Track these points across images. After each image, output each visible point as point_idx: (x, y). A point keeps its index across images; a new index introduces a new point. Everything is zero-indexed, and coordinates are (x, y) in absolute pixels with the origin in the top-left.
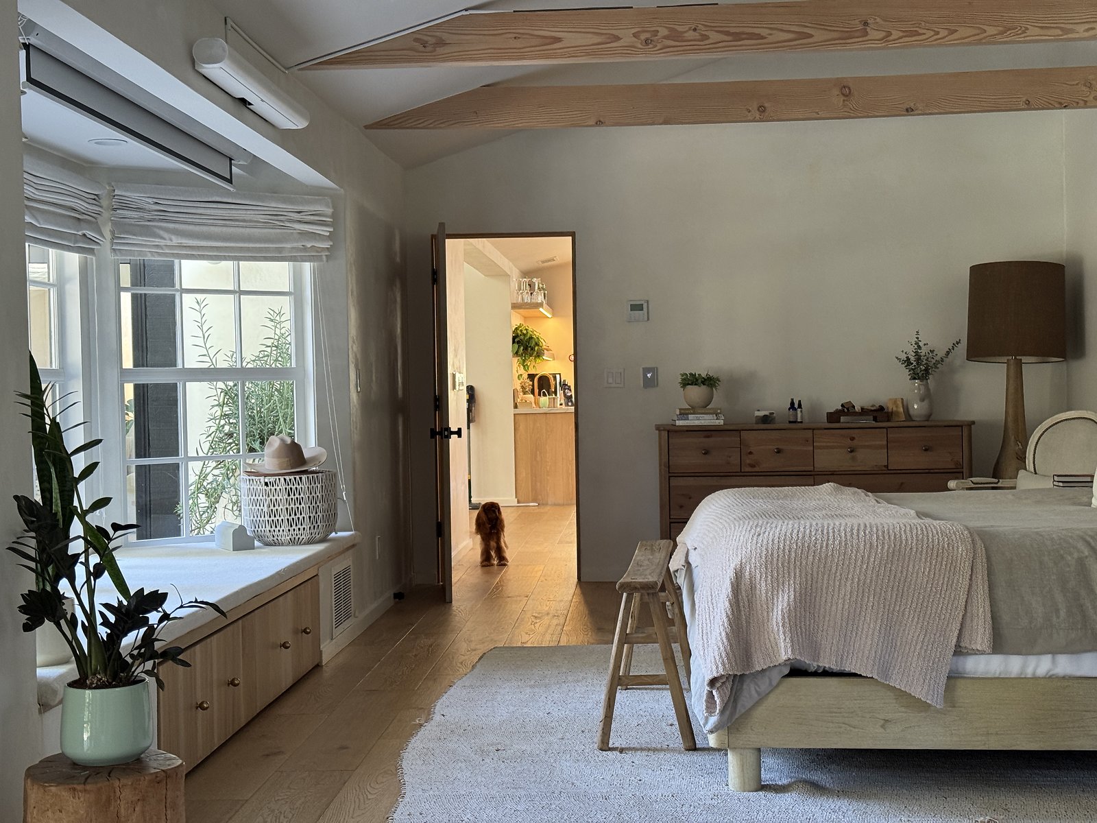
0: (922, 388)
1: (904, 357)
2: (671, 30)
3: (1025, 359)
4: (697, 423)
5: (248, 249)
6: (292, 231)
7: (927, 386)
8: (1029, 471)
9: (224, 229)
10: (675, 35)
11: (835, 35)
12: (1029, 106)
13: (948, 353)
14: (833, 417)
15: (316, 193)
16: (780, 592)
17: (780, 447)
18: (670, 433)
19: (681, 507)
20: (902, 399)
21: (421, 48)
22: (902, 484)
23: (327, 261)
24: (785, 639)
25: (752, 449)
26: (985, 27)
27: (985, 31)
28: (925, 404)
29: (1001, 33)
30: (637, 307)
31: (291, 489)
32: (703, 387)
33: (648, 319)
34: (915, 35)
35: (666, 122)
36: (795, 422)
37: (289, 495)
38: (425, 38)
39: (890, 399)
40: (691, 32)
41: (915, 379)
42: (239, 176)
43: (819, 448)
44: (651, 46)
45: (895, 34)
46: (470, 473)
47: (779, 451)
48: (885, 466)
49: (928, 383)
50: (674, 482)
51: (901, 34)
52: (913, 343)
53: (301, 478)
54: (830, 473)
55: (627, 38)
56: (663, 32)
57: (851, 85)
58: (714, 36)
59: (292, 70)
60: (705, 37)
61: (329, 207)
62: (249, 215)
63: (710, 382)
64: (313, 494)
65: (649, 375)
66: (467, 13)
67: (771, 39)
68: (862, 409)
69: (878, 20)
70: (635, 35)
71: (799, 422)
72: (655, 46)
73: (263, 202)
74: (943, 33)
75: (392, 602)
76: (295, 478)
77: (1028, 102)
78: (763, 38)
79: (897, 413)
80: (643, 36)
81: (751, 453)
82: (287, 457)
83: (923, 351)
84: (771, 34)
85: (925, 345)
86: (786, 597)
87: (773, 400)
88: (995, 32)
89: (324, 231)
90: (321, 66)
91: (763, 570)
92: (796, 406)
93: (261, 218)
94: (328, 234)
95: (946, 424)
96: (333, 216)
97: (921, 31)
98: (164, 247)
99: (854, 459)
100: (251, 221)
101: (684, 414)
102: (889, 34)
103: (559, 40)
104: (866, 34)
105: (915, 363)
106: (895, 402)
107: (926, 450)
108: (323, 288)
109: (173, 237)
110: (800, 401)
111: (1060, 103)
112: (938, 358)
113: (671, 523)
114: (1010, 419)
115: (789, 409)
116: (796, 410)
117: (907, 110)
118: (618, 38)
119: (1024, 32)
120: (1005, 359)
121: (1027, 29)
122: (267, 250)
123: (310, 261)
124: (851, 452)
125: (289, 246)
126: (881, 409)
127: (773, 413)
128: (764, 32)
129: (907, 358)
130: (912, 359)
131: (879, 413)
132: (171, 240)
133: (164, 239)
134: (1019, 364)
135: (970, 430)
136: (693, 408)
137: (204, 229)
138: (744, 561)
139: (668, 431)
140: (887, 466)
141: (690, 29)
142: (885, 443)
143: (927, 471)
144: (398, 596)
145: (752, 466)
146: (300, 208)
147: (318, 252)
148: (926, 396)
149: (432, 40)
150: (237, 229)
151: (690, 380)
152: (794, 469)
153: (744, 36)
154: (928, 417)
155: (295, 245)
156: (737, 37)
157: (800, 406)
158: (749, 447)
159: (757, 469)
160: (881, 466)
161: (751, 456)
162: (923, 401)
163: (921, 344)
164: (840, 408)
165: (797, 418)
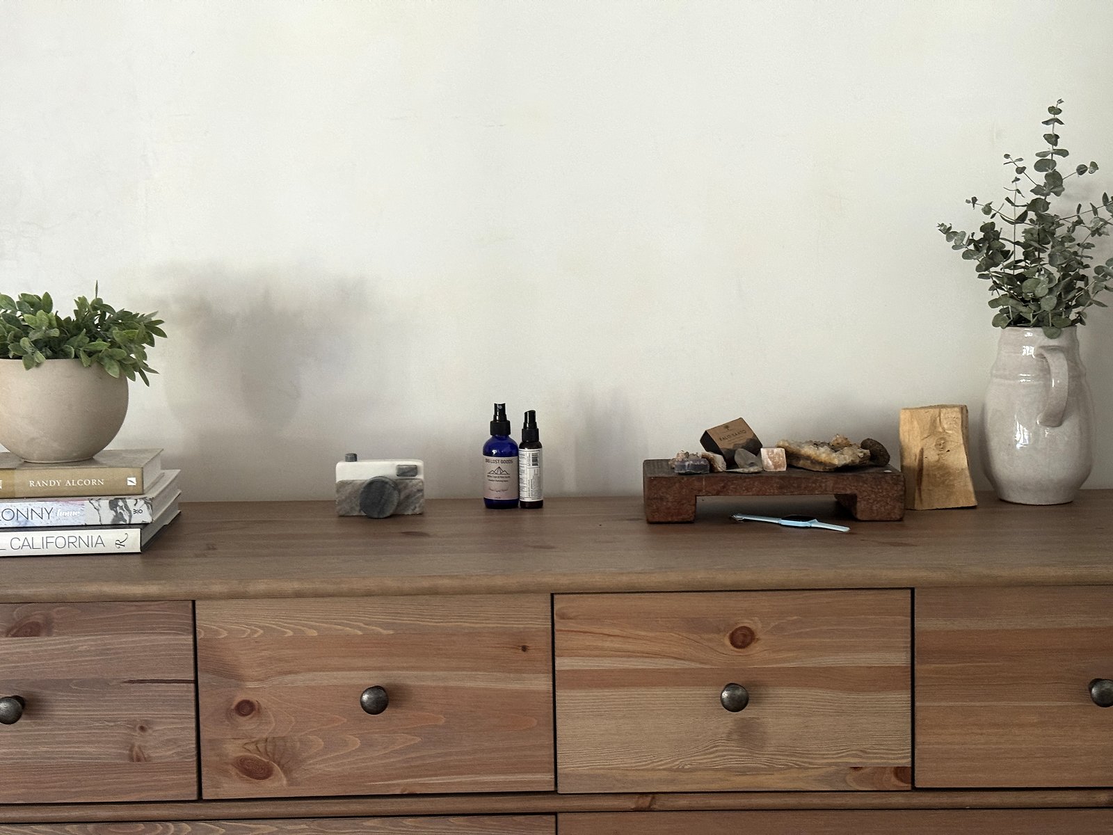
0: (1059, 366)
1: (971, 224)
14: (669, 491)
17: (392, 680)
20: (964, 406)
25: (251, 691)
28: (1065, 434)
32: (62, 368)
36: (512, 504)
41: (1019, 321)
43: (581, 680)
47: (383, 700)
48: (898, 771)
49: (1074, 341)
52: (1030, 162)
63: (97, 338)
68: (792, 457)
71: (526, 506)
79: (944, 474)
81: (246, 708)
85: (1081, 170)
92: (516, 435)
99: (748, 736)
105: (1019, 253)
106: (933, 420)
107: (1107, 701)
110: (531, 415)
115: (488, 450)
116: (511, 451)
124: (737, 705)
126: (874, 457)
127: (414, 470)
129: (988, 229)
130: (1012, 235)
142: (903, 659)
145: (253, 770)
157: (531, 437)
158: (240, 678)
159: (277, 785)
160: (881, 770)
161: (247, 724)
162: (1060, 424)
163: (1064, 167)
164: (700, 450)
165: (519, 489)
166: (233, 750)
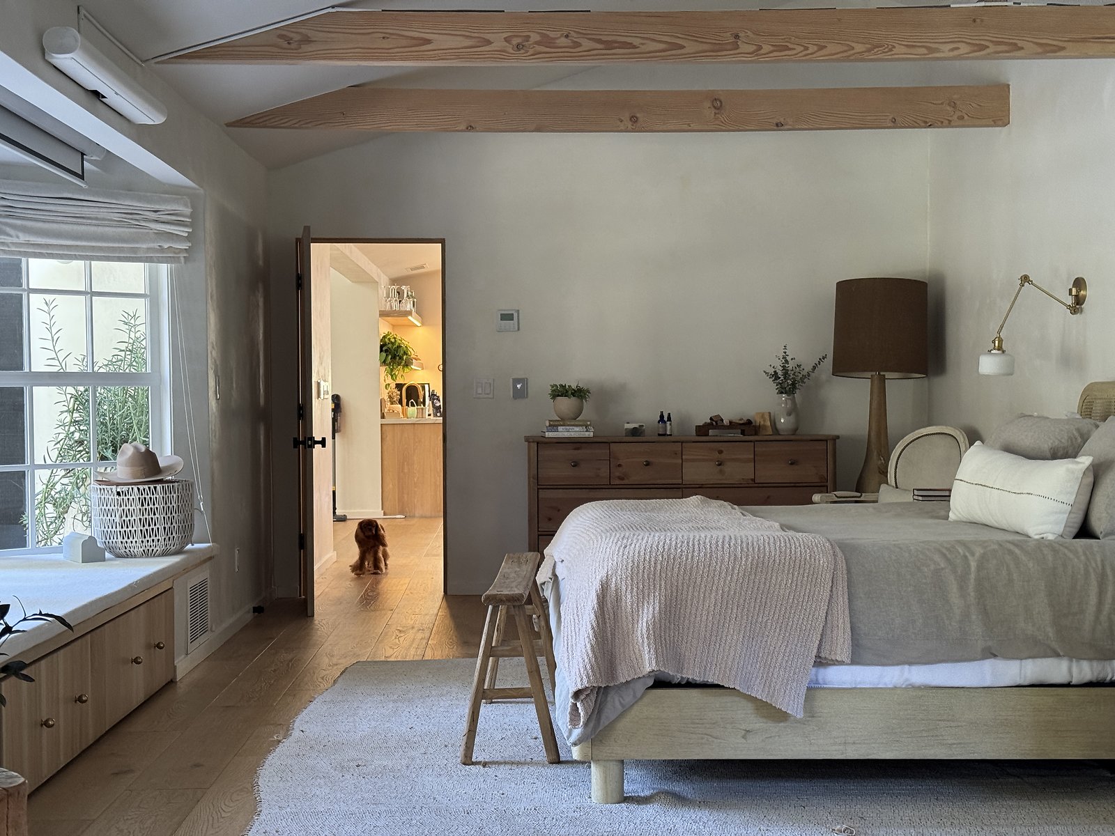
0: (789, 402)
1: (771, 371)
2: (543, 35)
3: (888, 375)
4: (566, 435)
5: (101, 249)
6: (147, 231)
7: (793, 400)
8: (890, 485)
9: (76, 227)
10: (547, 42)
11: (706, 47)
12: (895, 124)
13: (814, 368)
14: (702, 430)
15: (174, 192)
16: (646, 604)
17: (650, 460)
18: (539, 444)
19: (550, 519)
20: (770, 413)
21: (285, 44)
22: (768, 497)
23: (185, 263)
24: (650, 651)
25: (620, 462)
26: (853, 44)
27: (853, 48)
28: (792, 418)
29: (869, 50)
30: (507, 317)
31: (145, 498)
32: (573, 399)
33: (518, 329)
34: (786, 50)
35: (538, 130)
36: (664, 435)
37: (143, 505)
38: (292, 35)
39: (759, 413)
40: (563, 39)
41: (782, 393)
42: (91, 172)
43: (687, 460)
44: (522, 51)
45: (766, 48)
46: (334, 485)
47: (648, 464)
48: (752, 480)
49: (794, 397)
50: (543, 494)
51: (772, 48)
52: (781, 357)
53: (155, 488)
54: (697, 486)
55: (498, 43)
56: (535, 37)
57: (722, 98)
58: (587, 44)
59: (148, 63)
60: (578, 45)
61: (188, 207)
62: (103, 213)
63: (579, 393)
64: (169, 504)
65: (519, 386)
66: (334, 10)
67: (643, 48)
68: (730, 422)
69: (749, 33)
70: (507, 40)
71: (668, 435)
72: (527, 52)
73: (116, 199)
74: (812, 49)
75: (250, 616)
76: (149, 488)
77: (894, 121)
78: (635, 47)
79: (765, 427)
80: (515, 41)
81: (620, 466)
82: (142, 465)
83: (791, 366)
84: (643, 44)
86: (651, 609)
87: (642, 413)
88: (864, 49)
89: (183, 231)
90: (180, 60)
91: (629, 582)
92: (666, 419)
93: (116, 217)
94: (186, 235)
95: (809, 438)
96: (192, 216)
97: (791, 46)
98: (10, 245)
99: (721, 472)
100: (104, 219)
101: (553, 426)
102: (760, 48)
103: (428, 42)
104: (738, 47)
105: (782, 378)
106: (763, 415)
107: (791, 464)
108: (180, 289)
109: (20, 235)
110: (669, 414)
111: (926, 122)
112: (805, 373)
113: (539, 535)
114: (873, 434)
115: (659, 422)
116: (665, 422)
117: (777, 125)
118: (489, 42)
119: (891, 50)
120: (869, 374)
121: (894, 47)
122: (121, 250)
123: (167, 262)
124: (719, 465)
125: (144, 246)
126: (749, 422)
127: (643, 426)
128: (636, 42)
129: (775, 372)
130: (780, 373)
131: (747, 427)
132: (18, 237)
133: (11, 236)
134: (883, 380)
135: (835, 444)
136: (563, 419)
137: (55, 226)
138: (610, 573)
139: (538, 443)
140: (753, 480)
141: (562, 35)
142: (752, 456)
143: (792, 485)
144: (258, 610)
145: (621, 478)
146: (157, 207)
147: (175, 253)
148: (793, 411)
149: (297, 37)
150: (89, 227)
151: (560, 392)
152: (663, 482)
153: (616, 45)
154: (795, 431)
155: (151, 245)
156: (609, 45)
157: (669, 419)
158: (619, 459)
159: (626, 482)
160: (748, 479)
161: (620, 469)
162: (790, 415)
163: (788, 358)
164: (709, 421)
165: (666, 431)
166: (617, 474)
